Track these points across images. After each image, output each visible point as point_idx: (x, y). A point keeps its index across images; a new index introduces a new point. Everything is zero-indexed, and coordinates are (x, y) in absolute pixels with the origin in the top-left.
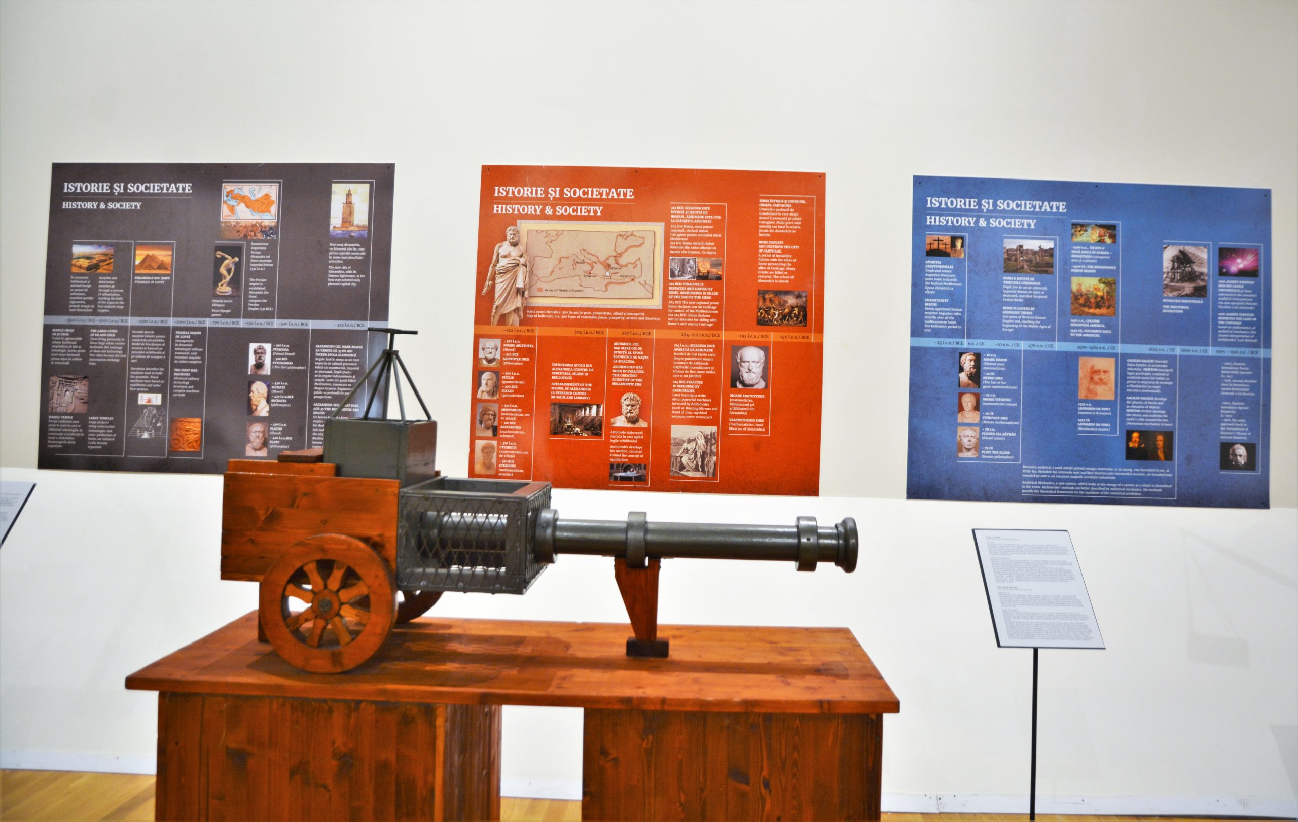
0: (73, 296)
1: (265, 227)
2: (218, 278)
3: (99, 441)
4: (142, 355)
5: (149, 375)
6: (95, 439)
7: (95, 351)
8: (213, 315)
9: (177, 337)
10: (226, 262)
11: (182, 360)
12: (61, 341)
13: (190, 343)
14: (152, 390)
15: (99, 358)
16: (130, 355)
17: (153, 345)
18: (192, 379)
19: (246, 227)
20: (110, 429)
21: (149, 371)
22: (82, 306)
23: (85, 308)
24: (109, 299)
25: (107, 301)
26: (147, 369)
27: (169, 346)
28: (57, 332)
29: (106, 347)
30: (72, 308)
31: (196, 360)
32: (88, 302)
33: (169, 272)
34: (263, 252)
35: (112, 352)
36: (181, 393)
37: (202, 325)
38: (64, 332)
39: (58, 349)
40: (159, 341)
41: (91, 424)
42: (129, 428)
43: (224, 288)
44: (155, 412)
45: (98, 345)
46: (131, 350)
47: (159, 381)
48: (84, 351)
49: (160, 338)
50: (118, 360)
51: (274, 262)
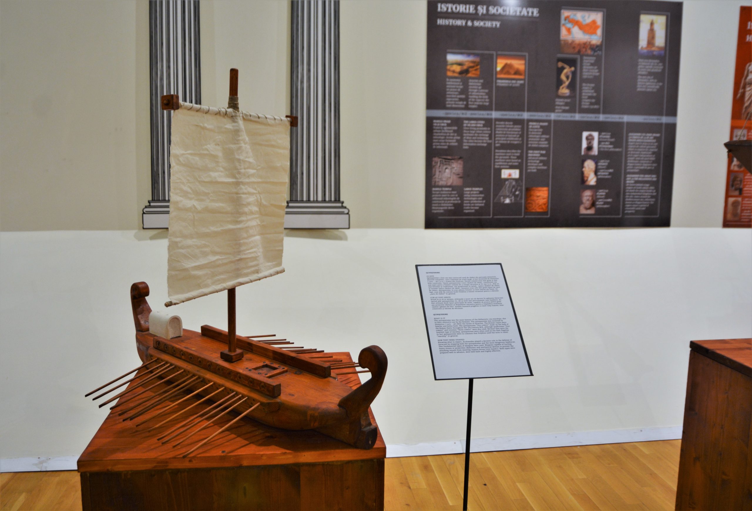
0: (449, 94)
1: (594, 45)
2: (560, 83)
3: (472, 206)
4: (503, 140)
5: (510, 156)
6: (469, 205)
7: (468, 138)
8: (556, 111)
9: (530, 127)
10: (565, 71)
11: (534, 144)
12: (440, 129)
13: (540, 132)
14: (512, 167)
15: (471, 143)
16: (495, 141)
17: (512, 133)
18: (542, 158)
19: (579, 45)
20: (480, 197)
21: (509, 153)
22: (457, 103)
23: (459, 104)
24: (477, 97)
25: (475, 99)
26: (508, 151)
27: (524, 134)
28: (437, 123)
29: (476, 135)
30: (449, 104)
31: (544, 144)
32: (461, 100)
33: (522, 77)
34: (592, 64)
35: (481, 138)
36: (534, 169)
37: (548, 118)
38: (443, 123)
39: (438, 136)
40: (516, 130)
41: (466, 194)
42: (495, 195)
43: (564, 91)
44: (514, 183)
45: (469, 133)
46: (495, 137)
47: (516, 161)
48: (459, 138)
49: (517, 128)
50: (485, 145)
51: (600, 71)
